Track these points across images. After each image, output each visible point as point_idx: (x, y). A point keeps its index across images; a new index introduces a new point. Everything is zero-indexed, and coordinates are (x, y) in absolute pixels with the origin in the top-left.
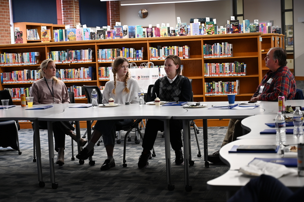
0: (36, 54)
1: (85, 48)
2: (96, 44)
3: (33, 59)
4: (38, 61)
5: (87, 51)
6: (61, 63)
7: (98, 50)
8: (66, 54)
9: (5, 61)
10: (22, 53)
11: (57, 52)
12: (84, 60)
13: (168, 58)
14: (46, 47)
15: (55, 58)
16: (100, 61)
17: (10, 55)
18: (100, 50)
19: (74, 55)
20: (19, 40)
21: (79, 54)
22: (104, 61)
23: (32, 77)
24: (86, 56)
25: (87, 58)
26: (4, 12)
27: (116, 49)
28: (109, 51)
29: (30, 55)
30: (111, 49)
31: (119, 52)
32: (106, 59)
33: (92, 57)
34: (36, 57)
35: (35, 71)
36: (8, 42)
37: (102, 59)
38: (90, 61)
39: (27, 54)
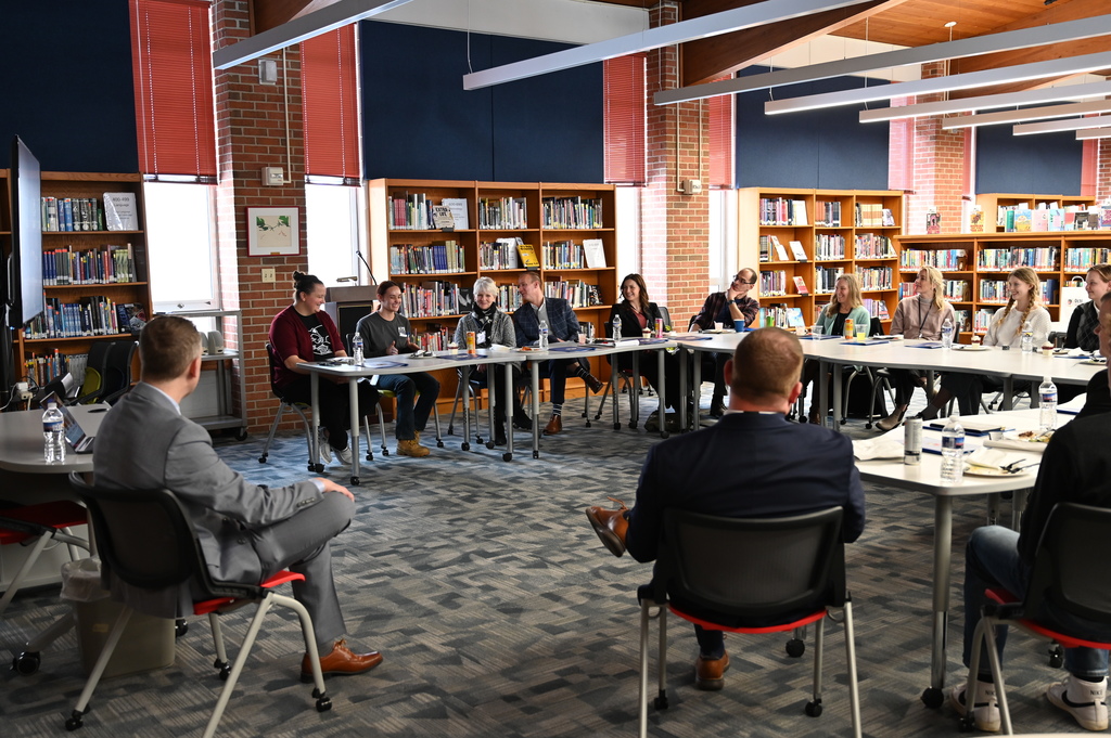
0: (959, 253)
1: (1044, 245)
2: (1062, 239)
3: (953, 262)
4: (961, 266)
5: (1047, 250)
6: (998, 270)
7: (1066, 251)
8: (1009, 254)
9: (907, 262)
10: (936, 250)
11: (994, 250)
12: (1040, 267)
13: (1091, 269)
14: (975, 241)
15: (990, 261)
16: (1069, 270)
17: (917, 252)
18: (1070, 250)
19: (1022, 257)
20: (934, 228)
21: (1030, 255)
22: (1076, 271)
23: (949, 293)
24: (1044, 260)
25: (1046, 263)
26: (951, 176)
27: (1099, 249)
28: (1087, 252)
29: (948, 253)
30: (1091, 249)
31: (1106, 254)
32: (1079, 267)
33: (1056, 263)
34: (958, 258)
35: (955, 282)
36: (954, 230)
37: (1073, 267)
38: (1051, 270)
39: (945, 252)
